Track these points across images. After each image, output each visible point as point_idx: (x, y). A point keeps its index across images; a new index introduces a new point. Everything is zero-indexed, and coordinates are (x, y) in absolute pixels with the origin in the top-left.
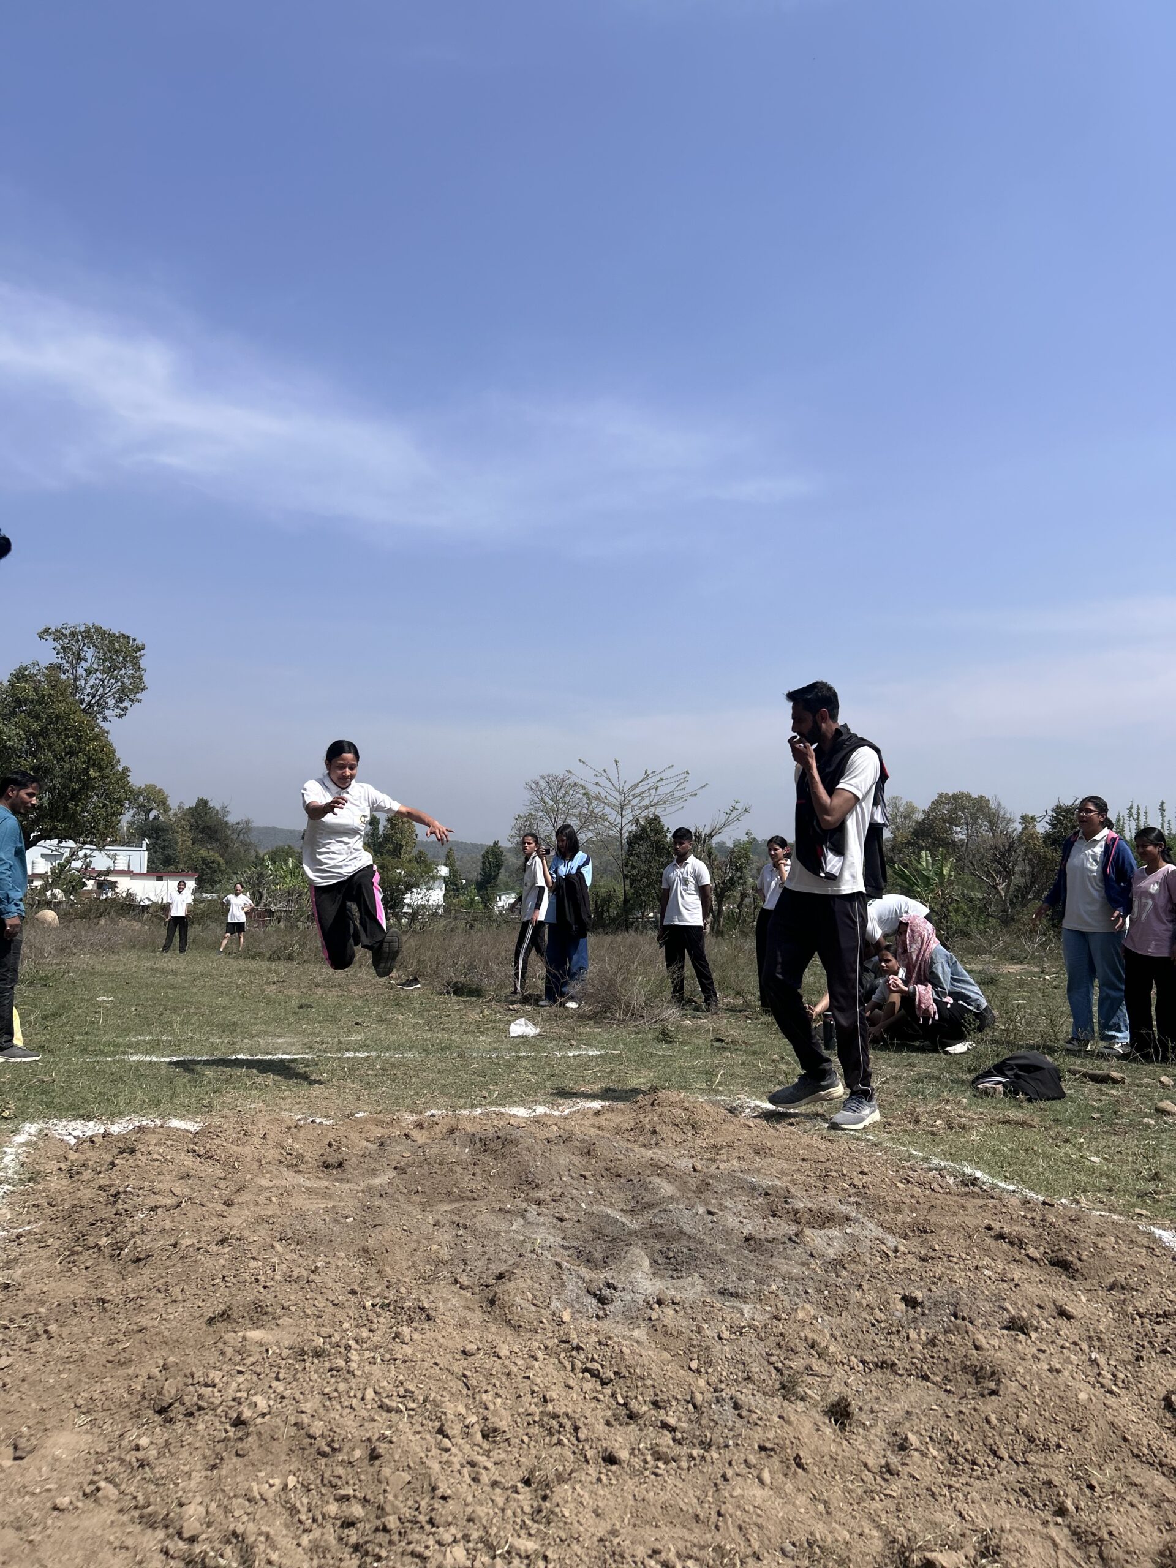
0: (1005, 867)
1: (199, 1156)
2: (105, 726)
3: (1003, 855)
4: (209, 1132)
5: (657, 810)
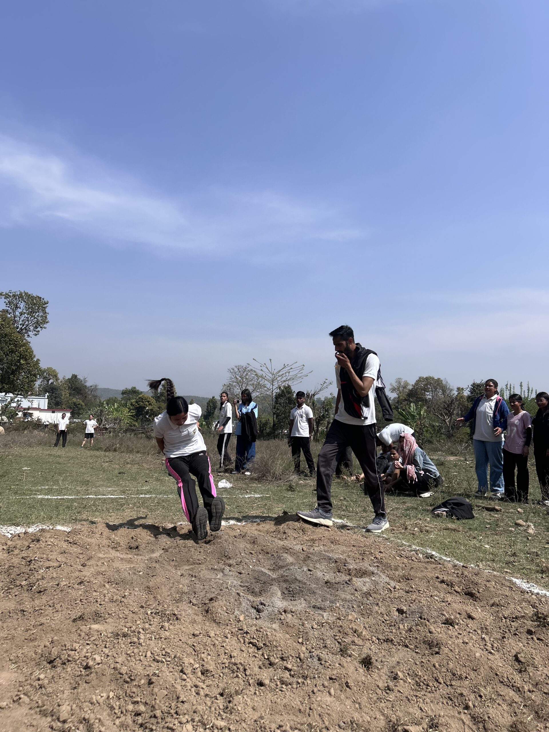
0: (449, 411)
1: (70, 543)
2: (29, 339)
3: (448, 406)
4: (75, 532)
5: (289, 383)
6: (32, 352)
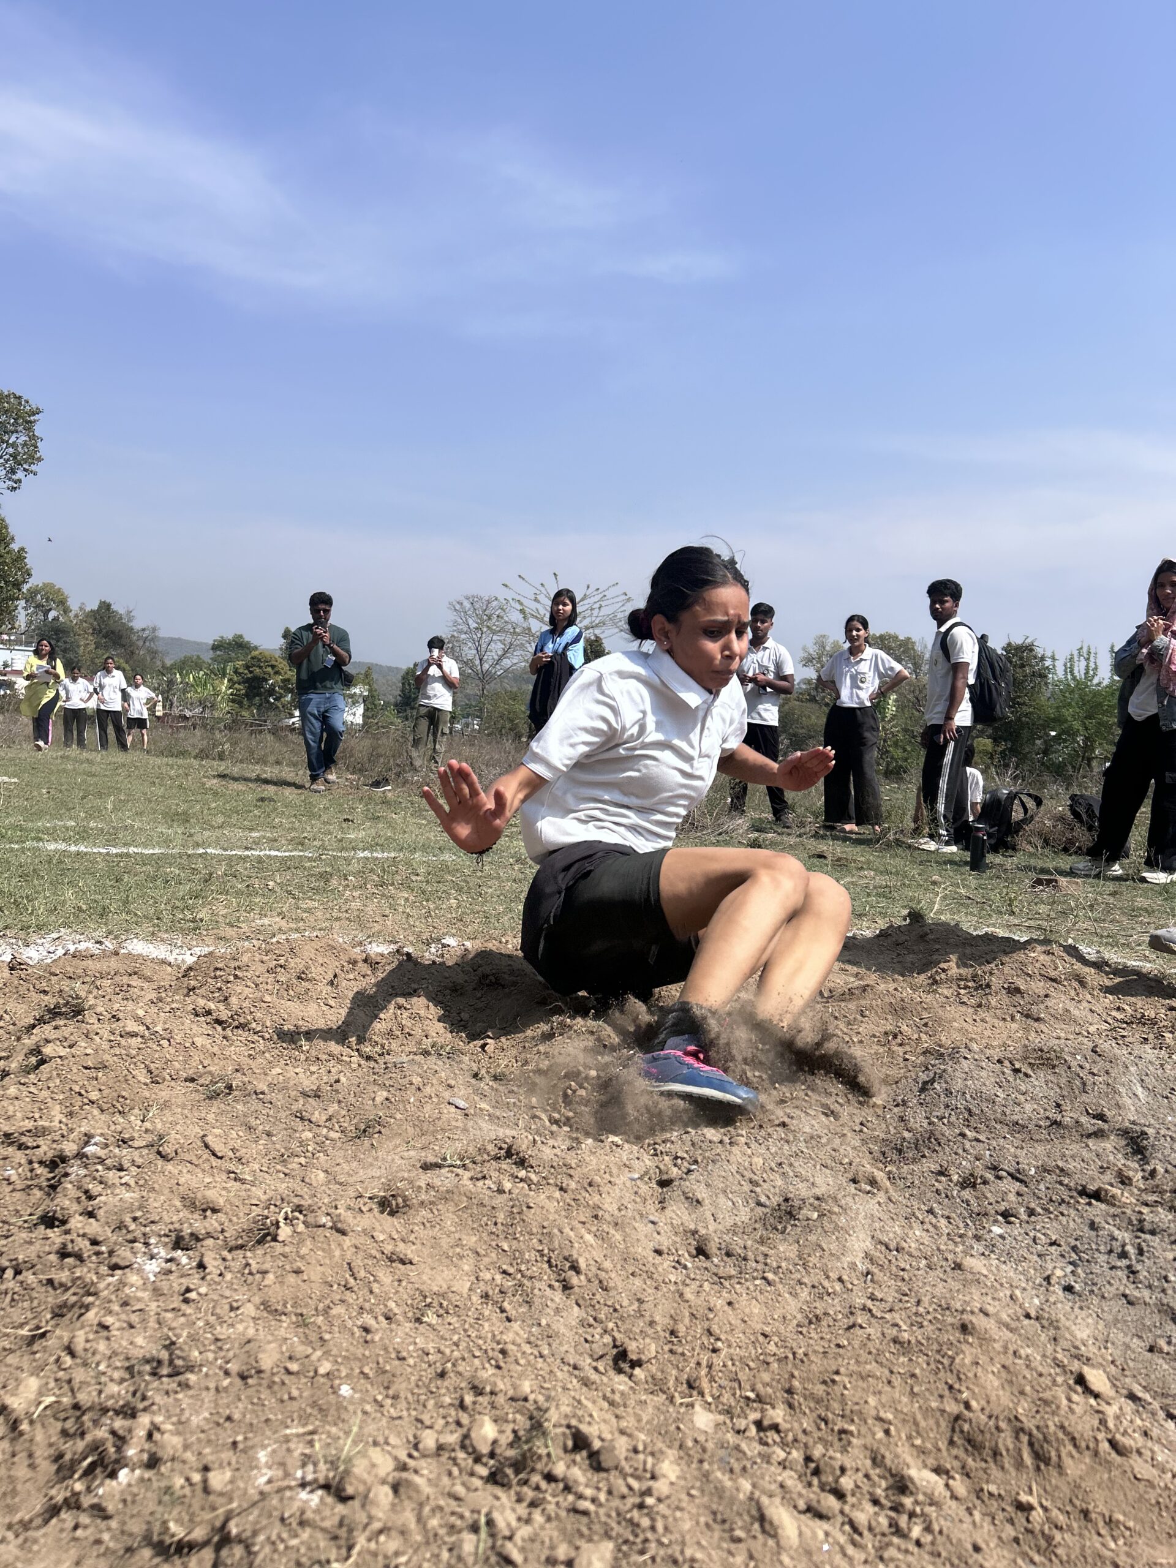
4: (217, 969)
5: (597, 632)
6: (7, 529)
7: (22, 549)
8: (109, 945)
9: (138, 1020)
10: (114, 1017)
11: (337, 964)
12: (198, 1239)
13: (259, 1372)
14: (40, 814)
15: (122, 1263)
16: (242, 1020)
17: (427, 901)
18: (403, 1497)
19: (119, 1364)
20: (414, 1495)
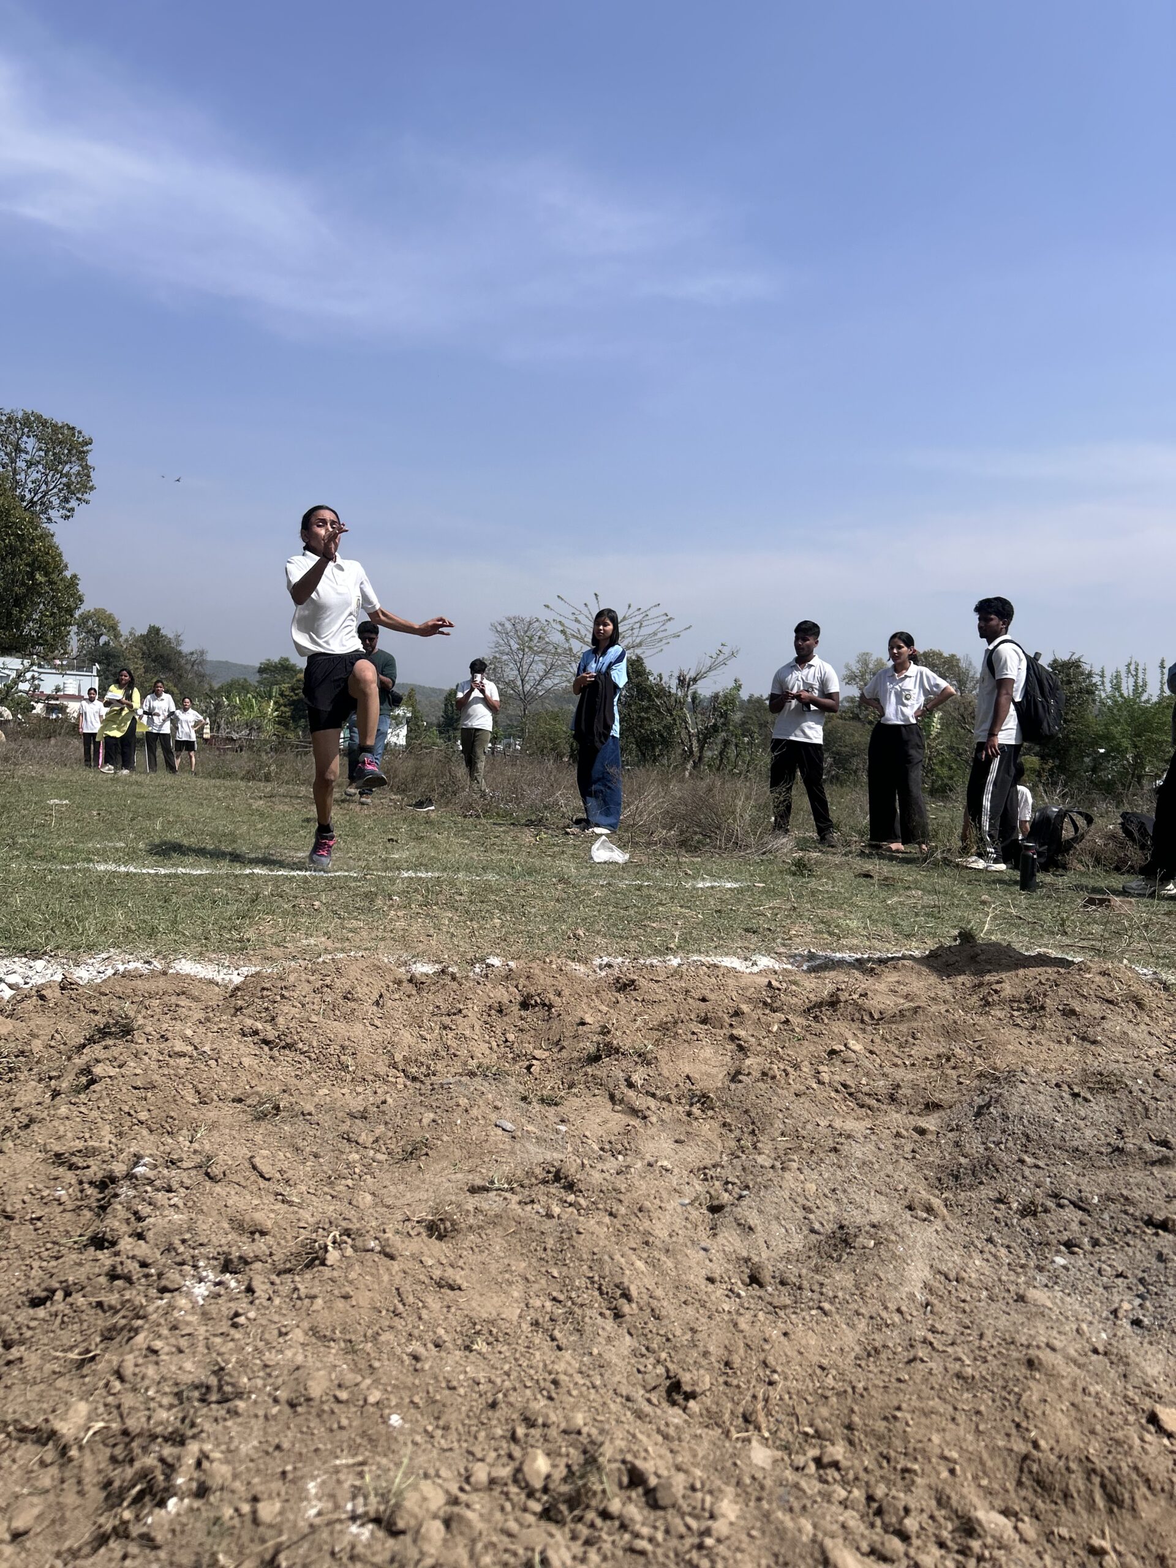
2: (52, 528)
4: (263, 989)
5: (638, 651)
6: (60, 555)
7: (75, 576)
8: (158, 965)
9: (186, 1039)
10: (162, 1036)
11: (383, 984)
12: (247, 1263)
13: (309, 1400)
14: (90, 836)
15: (171, 1286)
16: (289, 1041)
17: (471, 920)
18: (455, 1532)
19: (167, 1389)
20: (466, 1530)
